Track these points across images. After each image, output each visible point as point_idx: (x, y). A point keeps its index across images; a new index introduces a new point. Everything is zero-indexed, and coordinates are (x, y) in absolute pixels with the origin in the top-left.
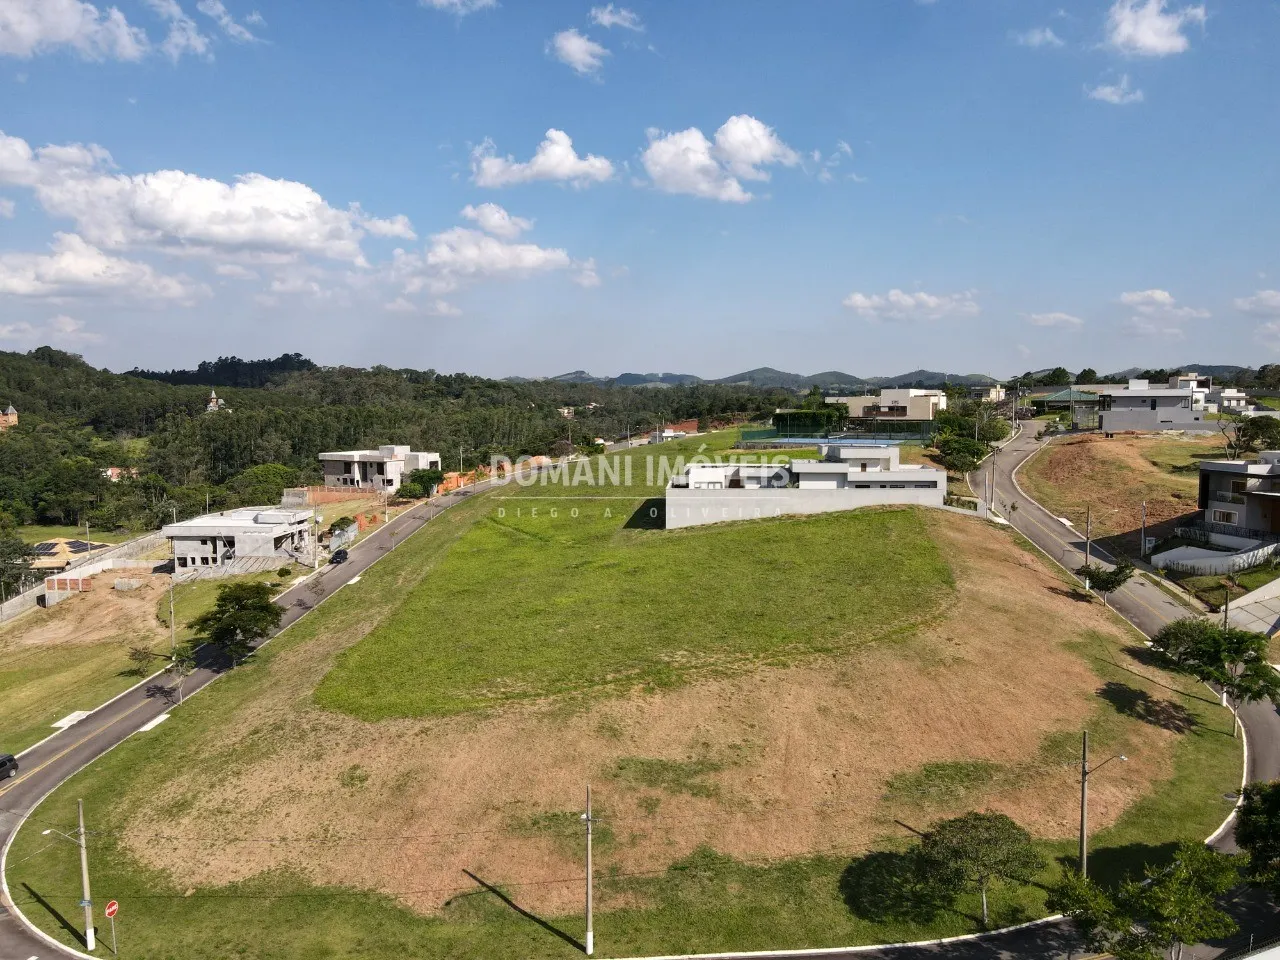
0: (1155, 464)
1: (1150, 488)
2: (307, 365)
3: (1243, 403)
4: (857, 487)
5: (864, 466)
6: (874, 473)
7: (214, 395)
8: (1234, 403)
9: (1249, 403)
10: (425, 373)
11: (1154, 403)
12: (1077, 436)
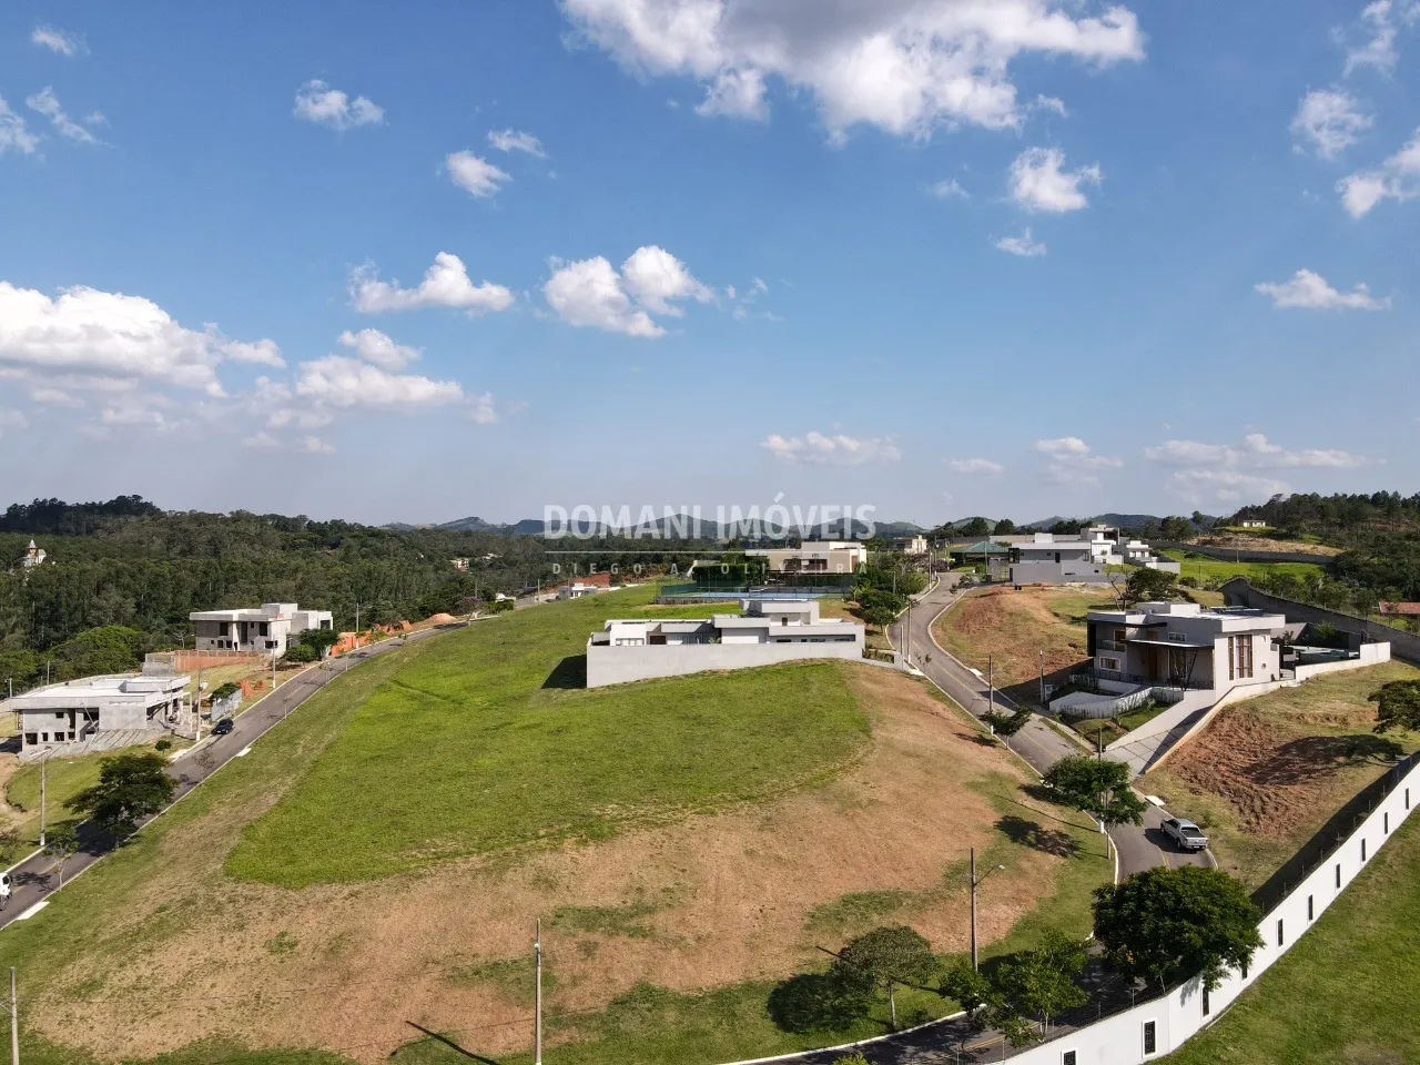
0: (1056, 615)
1: (1051, 638)
2: (149, 509)
3: (1147, 554)
4: (778, 641)
5: (785, 621)
6: (794, 627)
7: (32, 544)
8: (1138, 554)
9: (1152, 554)
10: (294, 519)
11: (1058, 556)
12: (990, 589)
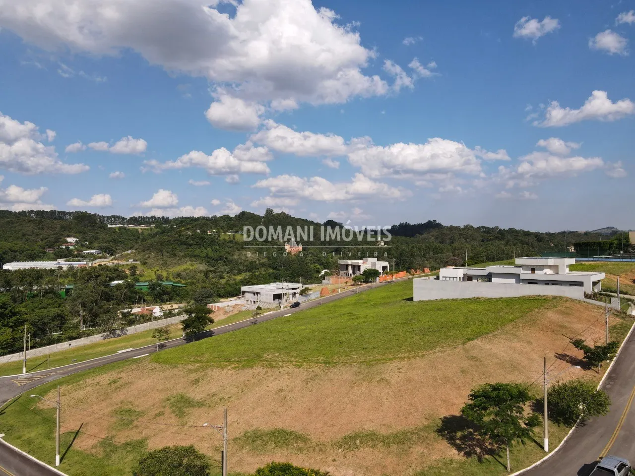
2: (439, 226)
4: (529, 283)
5: (533, 270)
10: (493, 228)
